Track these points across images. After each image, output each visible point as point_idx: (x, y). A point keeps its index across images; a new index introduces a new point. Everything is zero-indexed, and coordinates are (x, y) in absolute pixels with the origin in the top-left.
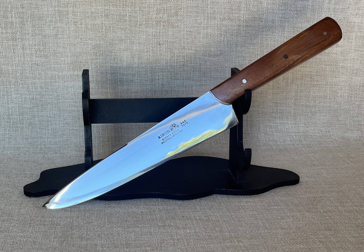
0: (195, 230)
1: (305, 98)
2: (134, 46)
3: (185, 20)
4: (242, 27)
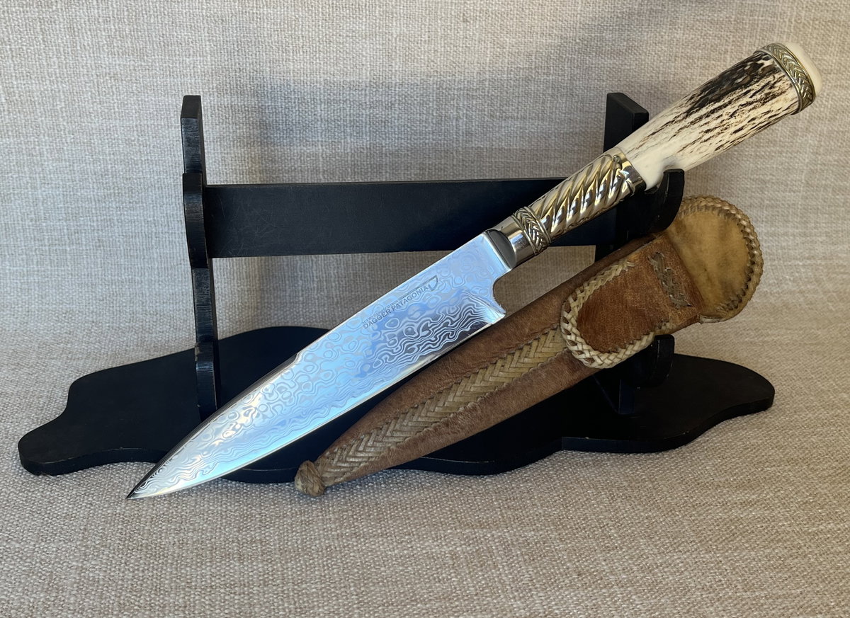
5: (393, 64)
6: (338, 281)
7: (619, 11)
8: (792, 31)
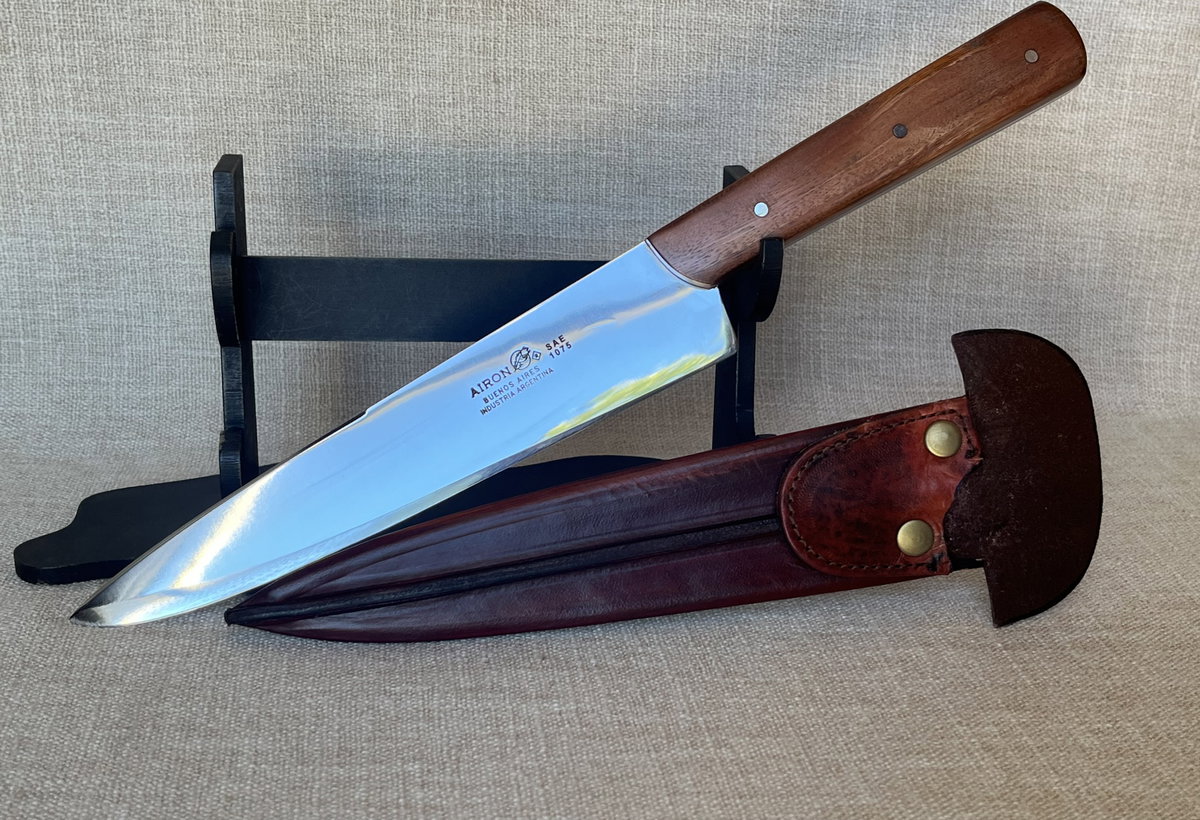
0: (577, 702)
1: (966, 274)
2: (411, 82)
4: (769, 33)
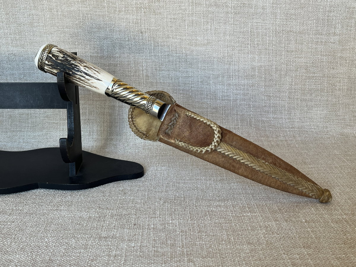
3: (168, 7)
5: (116, 49)
6: (97, 132)
7: (202, 29)
8: (274, 35)
